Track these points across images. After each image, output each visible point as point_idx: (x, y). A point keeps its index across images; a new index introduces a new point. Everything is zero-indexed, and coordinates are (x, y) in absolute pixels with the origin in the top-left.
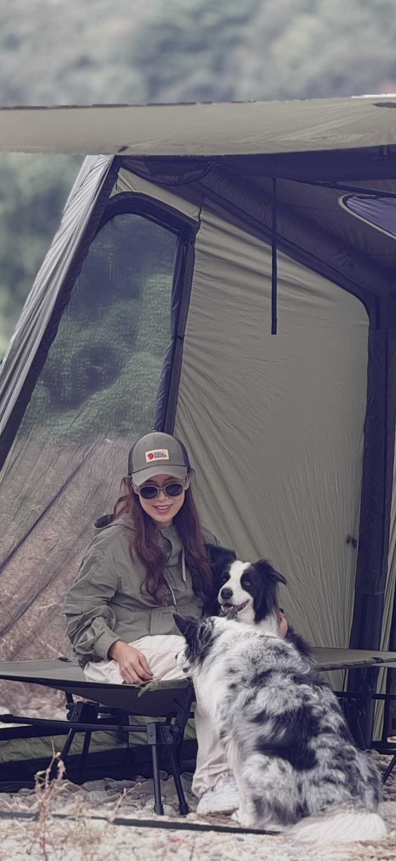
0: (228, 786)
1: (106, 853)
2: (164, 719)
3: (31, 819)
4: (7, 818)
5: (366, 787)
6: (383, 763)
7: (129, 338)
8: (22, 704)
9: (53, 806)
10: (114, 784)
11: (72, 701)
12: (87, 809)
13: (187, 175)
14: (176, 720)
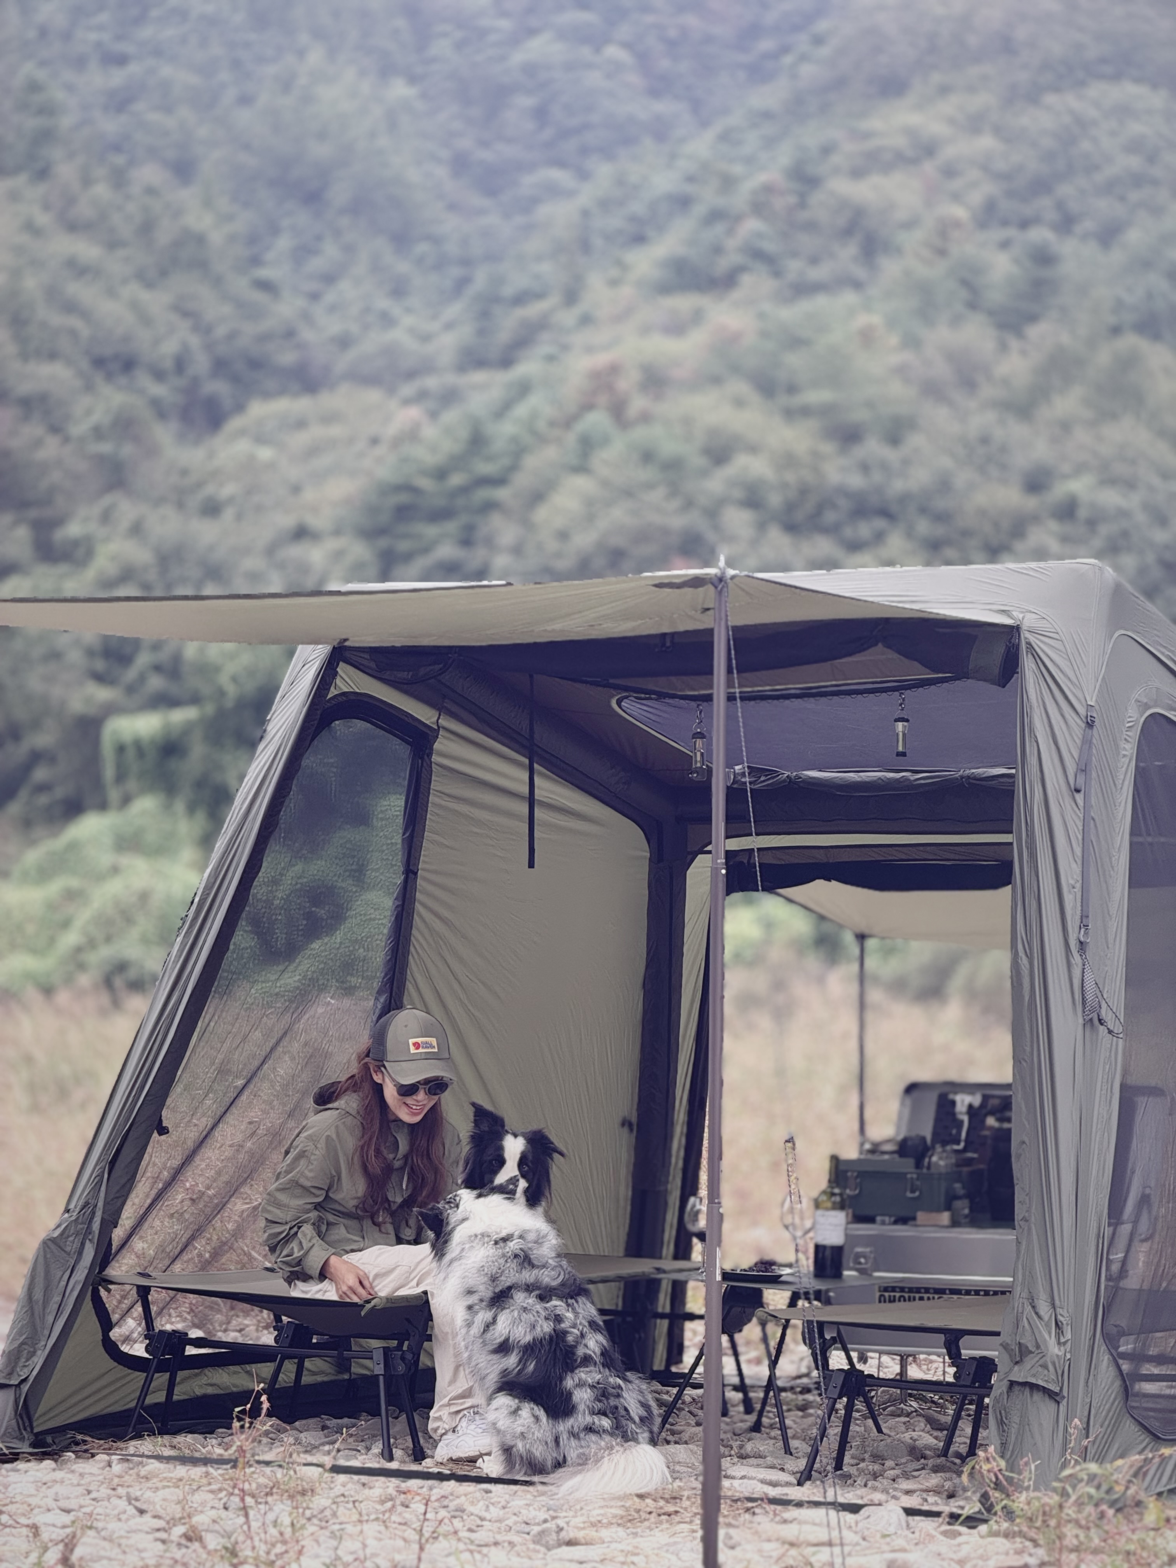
0: (473, 1427)
1: (322, 1508)
2: (395, 1343)
3: (228, 1466)
4: (199, 1466)
5: (638, 1431)
6: (665, 1397)
7: (357, 874)
8: (221, 1326)
9: (257, 1450)
10: (333, 1422)
11: (281, 1321)
12: (298, 1453)
13: (422, 671)
14: (409, 1345)
